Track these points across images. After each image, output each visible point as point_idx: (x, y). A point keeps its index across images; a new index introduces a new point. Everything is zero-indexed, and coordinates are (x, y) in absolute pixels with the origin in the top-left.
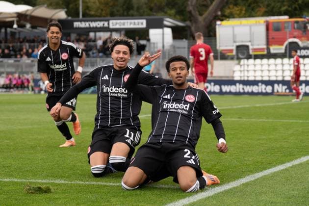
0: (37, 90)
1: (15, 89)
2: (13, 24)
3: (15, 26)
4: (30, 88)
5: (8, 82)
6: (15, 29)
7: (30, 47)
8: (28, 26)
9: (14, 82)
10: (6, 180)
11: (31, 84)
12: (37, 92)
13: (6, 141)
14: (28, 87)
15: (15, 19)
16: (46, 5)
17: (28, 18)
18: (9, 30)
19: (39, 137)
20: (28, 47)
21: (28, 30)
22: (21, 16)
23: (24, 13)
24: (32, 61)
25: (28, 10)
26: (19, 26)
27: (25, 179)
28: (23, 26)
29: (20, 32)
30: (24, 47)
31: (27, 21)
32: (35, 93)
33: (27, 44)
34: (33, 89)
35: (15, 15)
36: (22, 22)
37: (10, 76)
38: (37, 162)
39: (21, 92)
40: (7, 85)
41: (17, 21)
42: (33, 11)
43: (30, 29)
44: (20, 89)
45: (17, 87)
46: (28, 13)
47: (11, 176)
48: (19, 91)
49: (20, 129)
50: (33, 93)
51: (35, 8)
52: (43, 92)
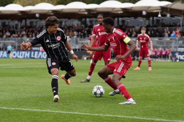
0: (174, 59)
1: (159, 58)
2: (158, 14)
3: (160, 16)
4: (170, 58)
5: (154, 53)
6: (160, 17)
7: (169, 30)
8: (168, 15)
9: (158, 54)
10: (157, 120)
11: (170, 55)
12: (174, 60)
13: (156, 93)
14: (168, 57)
15: (159, 11)
16: (181, 1)
17: (169, 10)
18: (155, 18)
19: (178, 91)
20: (168, 30)
21: (168, 18)
22: (163, 9)
23: (166, 6)
24: (171, 39)
25: (168, 5)
26: (162, 15)
27: (171, 119)
28: (165, 16)
29: (162, 20)
30: (165, 30)
31: (167, 12)
32: (172, 61)
33: (167, 28)
34: (171, 59)
35: (160, 8)
36: (164, 13)
37: (156, 50)
38: (178, 108)
39: (163, 60)
40: (153, 55)
41: (161, 12)
42: (172, 5)
43: (170, 17)
44: (162, 58)
45: (160, 57)
46: (169, 7)
47: (161, 117)
48: (162, 59)
49: (164, 85)
50: (171, 61)
51: (173, 3)
52: (178, 61)
